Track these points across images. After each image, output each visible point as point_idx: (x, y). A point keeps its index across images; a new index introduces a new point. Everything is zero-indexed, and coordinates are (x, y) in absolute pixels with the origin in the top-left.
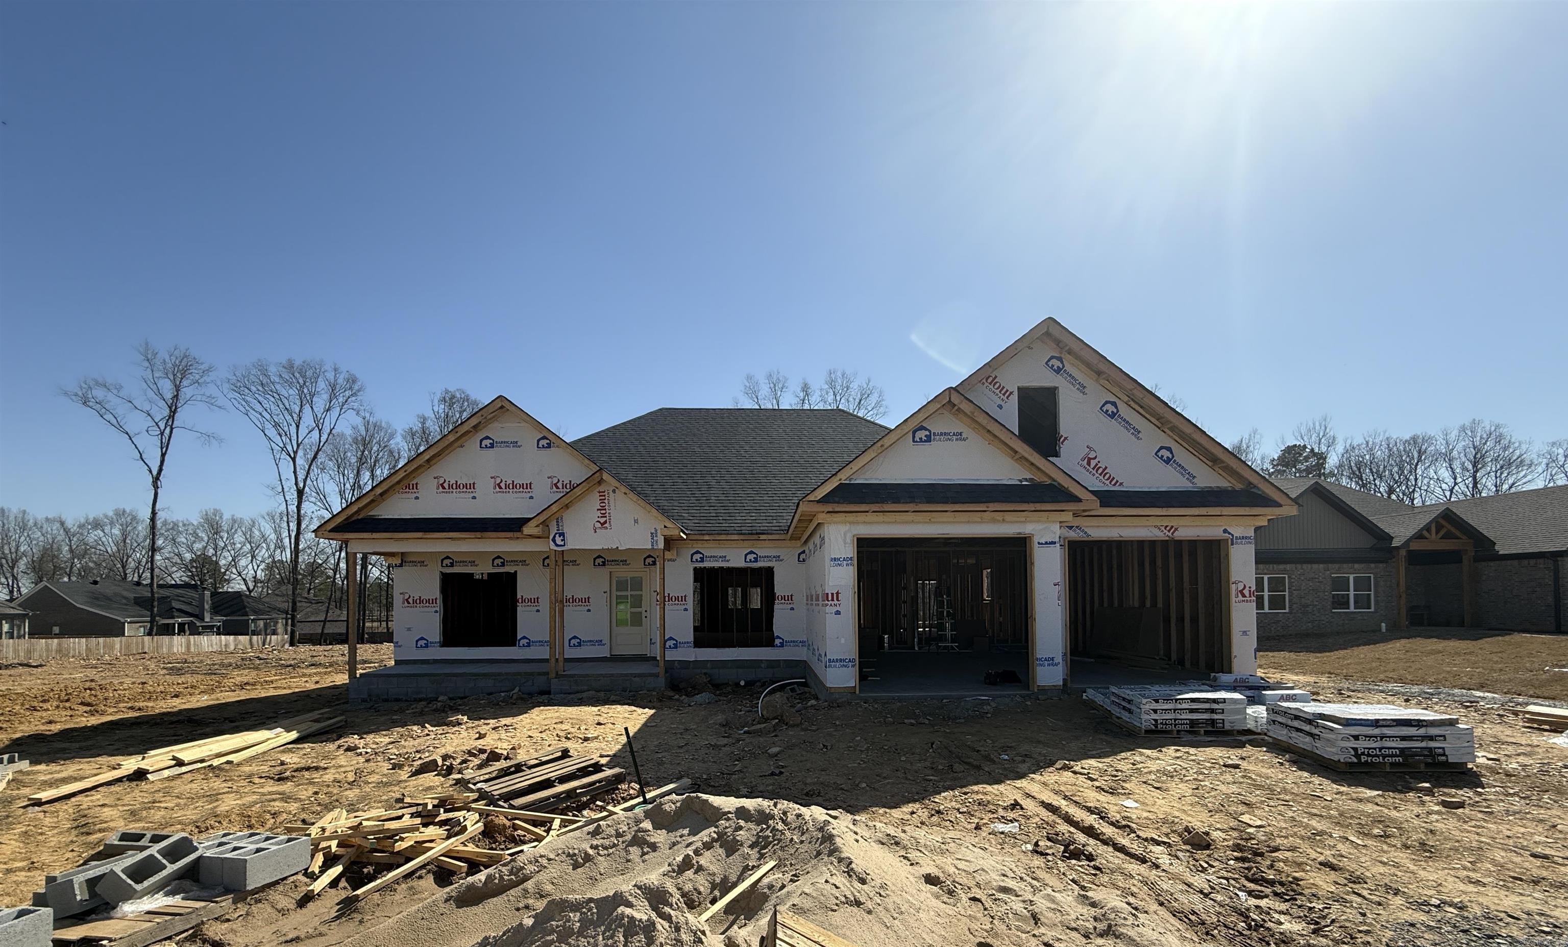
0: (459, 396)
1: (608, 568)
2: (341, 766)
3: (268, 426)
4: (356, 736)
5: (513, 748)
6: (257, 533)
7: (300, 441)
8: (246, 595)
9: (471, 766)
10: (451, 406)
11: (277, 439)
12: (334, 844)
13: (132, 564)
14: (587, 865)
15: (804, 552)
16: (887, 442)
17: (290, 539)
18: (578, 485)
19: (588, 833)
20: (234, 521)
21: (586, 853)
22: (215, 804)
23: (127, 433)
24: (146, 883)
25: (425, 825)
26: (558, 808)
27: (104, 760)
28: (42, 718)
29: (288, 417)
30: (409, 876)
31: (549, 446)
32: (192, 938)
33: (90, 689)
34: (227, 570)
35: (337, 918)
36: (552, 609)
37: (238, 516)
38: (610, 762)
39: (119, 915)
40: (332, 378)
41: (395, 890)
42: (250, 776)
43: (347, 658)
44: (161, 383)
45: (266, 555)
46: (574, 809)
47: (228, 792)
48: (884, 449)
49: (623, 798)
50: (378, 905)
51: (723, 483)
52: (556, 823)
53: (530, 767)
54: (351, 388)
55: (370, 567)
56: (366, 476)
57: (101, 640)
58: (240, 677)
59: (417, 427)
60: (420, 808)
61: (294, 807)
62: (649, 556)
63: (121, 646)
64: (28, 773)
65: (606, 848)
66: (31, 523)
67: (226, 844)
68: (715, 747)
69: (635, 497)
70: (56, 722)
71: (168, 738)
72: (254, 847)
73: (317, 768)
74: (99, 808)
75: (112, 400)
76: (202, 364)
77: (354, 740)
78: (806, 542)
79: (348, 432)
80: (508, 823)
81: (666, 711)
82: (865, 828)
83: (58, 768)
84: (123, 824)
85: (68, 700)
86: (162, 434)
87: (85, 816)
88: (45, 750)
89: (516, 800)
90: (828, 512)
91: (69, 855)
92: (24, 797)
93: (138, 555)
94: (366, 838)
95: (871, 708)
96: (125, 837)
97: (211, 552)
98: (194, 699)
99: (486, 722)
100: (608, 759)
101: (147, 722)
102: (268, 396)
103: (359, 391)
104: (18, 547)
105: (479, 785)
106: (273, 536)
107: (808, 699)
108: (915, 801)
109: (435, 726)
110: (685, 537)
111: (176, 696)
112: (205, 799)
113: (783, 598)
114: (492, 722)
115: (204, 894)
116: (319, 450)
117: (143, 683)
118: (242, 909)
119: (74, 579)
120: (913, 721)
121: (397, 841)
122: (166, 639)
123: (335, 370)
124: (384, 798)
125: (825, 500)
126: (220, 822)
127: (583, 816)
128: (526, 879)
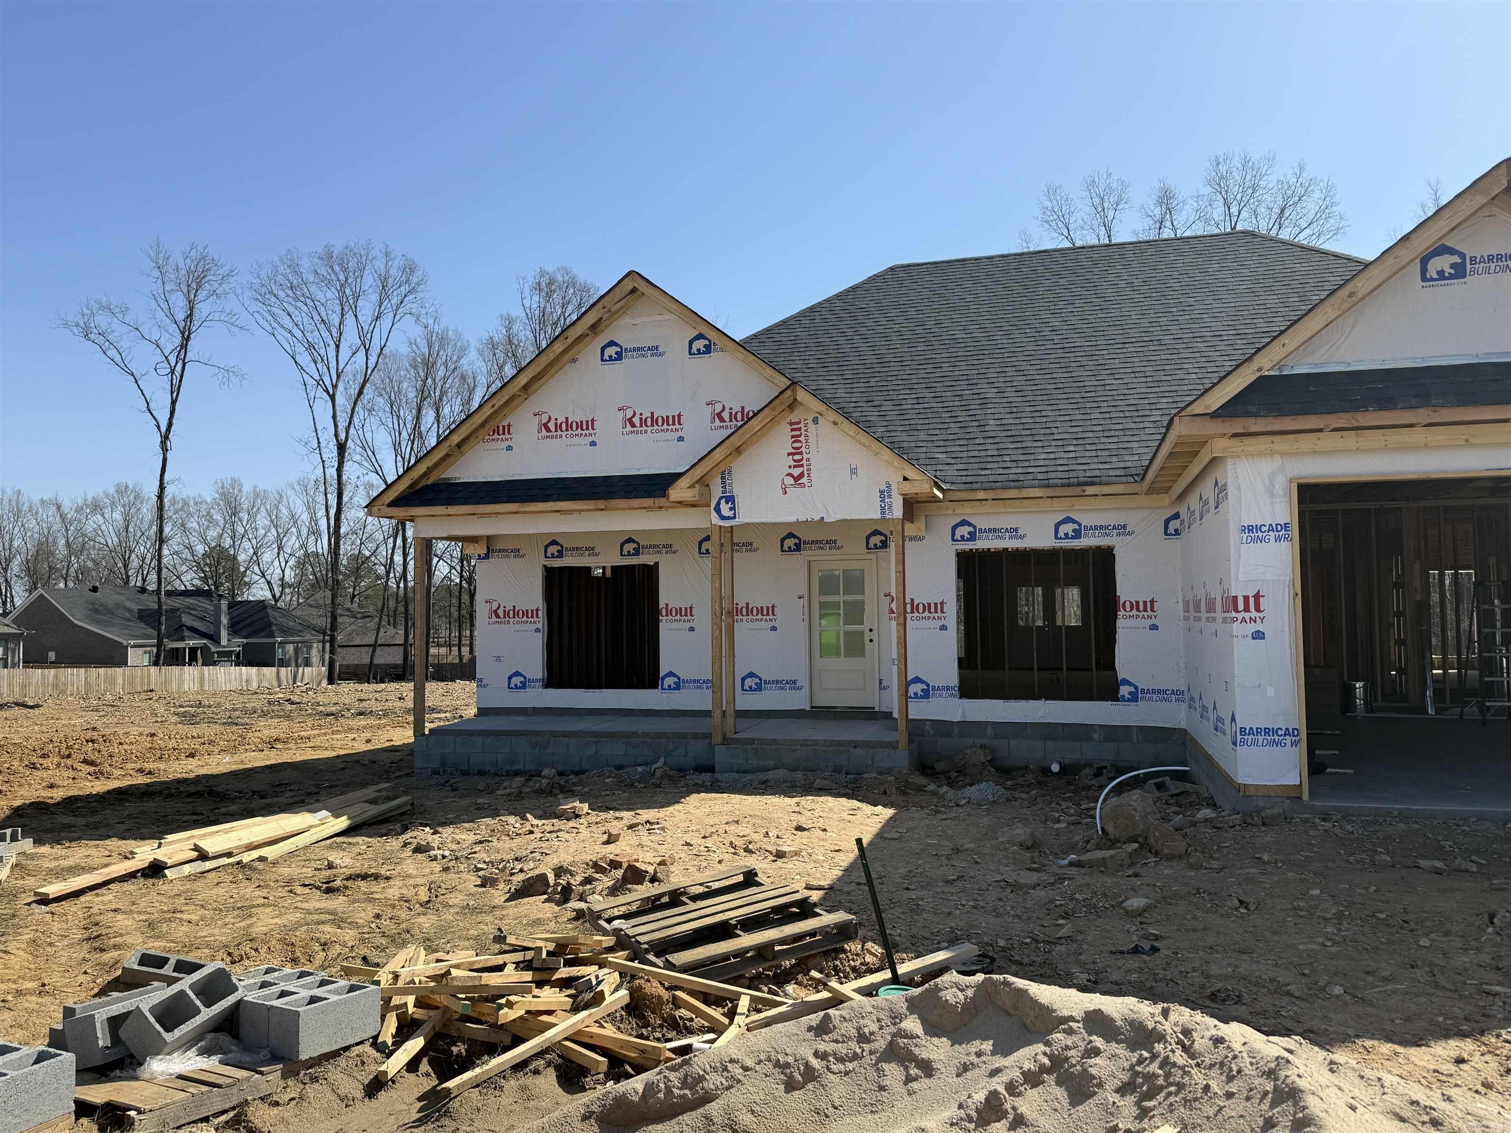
0: (560, 279)
1: (806, 554)
2: (409, 876)
3: (300, 349)
4: (427, 829)
5: (662, 863)
6: (285, 512)
7: (341, 368)
8: (272, 607)
9: (599, 888)
10: (549, 294)
11: (311, 368)
12: (411, 1000)
13: (135, 563)
14: (810, 1086)
15: (1176, 516)
16: (1362, 284)
17: (328, 519)
18: (755, 415)
19: (810, 1029)
20: (257, 495)
21: (807, 1065)
22: (249, 922)
23: (133, 375)
24: (178, 1033)
25: (540, 984)
26: (742, 976)
27: (113, 844)
28: (42, 779)
29: (326, 334)
30: (520, 1066)
31: (708, 350)
32: (235, 1122)
33: (93, 741)
34: (247, 569)
35: (420, 1122)
36: (716, 626)
37: (261, 487)
38: (824, 899)
39: (146, 1076)
40: (383, 267)
41: (501, 1088)
42: (289, 882)
43: (410, 704)
44: (172, 298)
45: (297, 545)
46: (768, 980)
47: (263, 905)
48: (1356, 301)
49: (854, 969)
50: (479, 1110)
51: (1010, 392)
52: (744, 1003)
53: (695, 898)
54: (407, 281)
55: (435, 560)
56: (429, 416)
57: (102, 671)
58: (268, 728)
59: (500, 336)
60: (530, 955)
61: (349, 935)
62: (876, 533)
63: (124, 681)
64: (32, 857)
65: (841, 1060)
66: (25, 508)
67: (271, 984)
68: (1015, 887)
69: (851, 429)
70: (58, 787)
71: (186, 818)
72: (305, 994)
73: (376, 877)
74: (112, 914)
75: (119, 331)
76: (222, 266)
77: (424, 835)
78: (1182, 496)
79: (404, 350)
80: (666, 995)
81: (915, 814)
82: (1357, 1081)
83: (64, 852)
84: (140, 940)
85: (69, 756)
86: (172, 372)
87: (97, 924)
88: (48, 825)
89: (676, 955)
90: (1235, 435)
91: (82, 978)
92: (30, 890)
93: (142, 548)
94: (455, 996)
95: (1337, 830)
96: (145, 959)
97: (227, 542)
98: (212, 760)
99: (618, 814)
100: (820, 893)
101: (160, 793)
102: (299, 304)
103: (419, 284)
104: (11, 540)
105: (616, 923)
106: (305, 517)
107: (1195, 806)
108: (1463, 1035)
109: (540, 818)
110: (940, 495)
111: (192, 755)
112: (236, 913)
113: (1135, 606)
114: (627, 815)
115: (246, 1058)
116: (365, 381)
117: (153, 735)
118: (294, 1089)
119: (71, 584)
120: (1439, 864)
121: (501, 1007)
122: (175, 670)
123: (387, 255)
124: (473, 932)
125: (1228, 410)
126: (256, 950)
127: (786, 995)
128: (707, 1098)
